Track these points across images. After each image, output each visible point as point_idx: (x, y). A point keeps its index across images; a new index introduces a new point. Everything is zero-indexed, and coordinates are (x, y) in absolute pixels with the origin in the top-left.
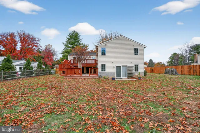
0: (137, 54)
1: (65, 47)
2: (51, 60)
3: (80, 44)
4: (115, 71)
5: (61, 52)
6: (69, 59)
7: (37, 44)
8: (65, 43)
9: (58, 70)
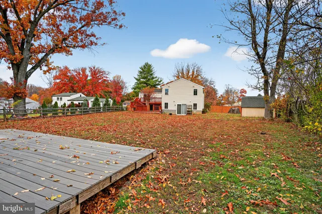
0: (196, 95)
1: (136, 81)
2: (119, 95)
3: (153, 78)
4: (176, 108)
5: (132, 87)
6: (140, 97)
7: (107, 78)
8: (137, 77)
9: (129, 107)
